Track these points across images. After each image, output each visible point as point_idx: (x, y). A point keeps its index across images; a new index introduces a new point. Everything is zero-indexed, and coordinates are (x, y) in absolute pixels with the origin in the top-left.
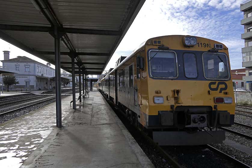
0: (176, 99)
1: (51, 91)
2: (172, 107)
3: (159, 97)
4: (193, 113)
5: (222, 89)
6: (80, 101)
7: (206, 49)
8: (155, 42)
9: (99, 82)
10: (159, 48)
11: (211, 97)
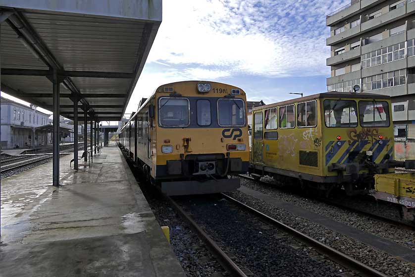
0: (186, 147)
1: (37, 150)
2: (181, 155)
3: (167, 146)
4: (202, 161)
5: (236, 136)
6: (86, 160)
7: (223, 95)
8: (167, 89)
9: (119, 131)
10: (171, 96)
11: (225, 144)
